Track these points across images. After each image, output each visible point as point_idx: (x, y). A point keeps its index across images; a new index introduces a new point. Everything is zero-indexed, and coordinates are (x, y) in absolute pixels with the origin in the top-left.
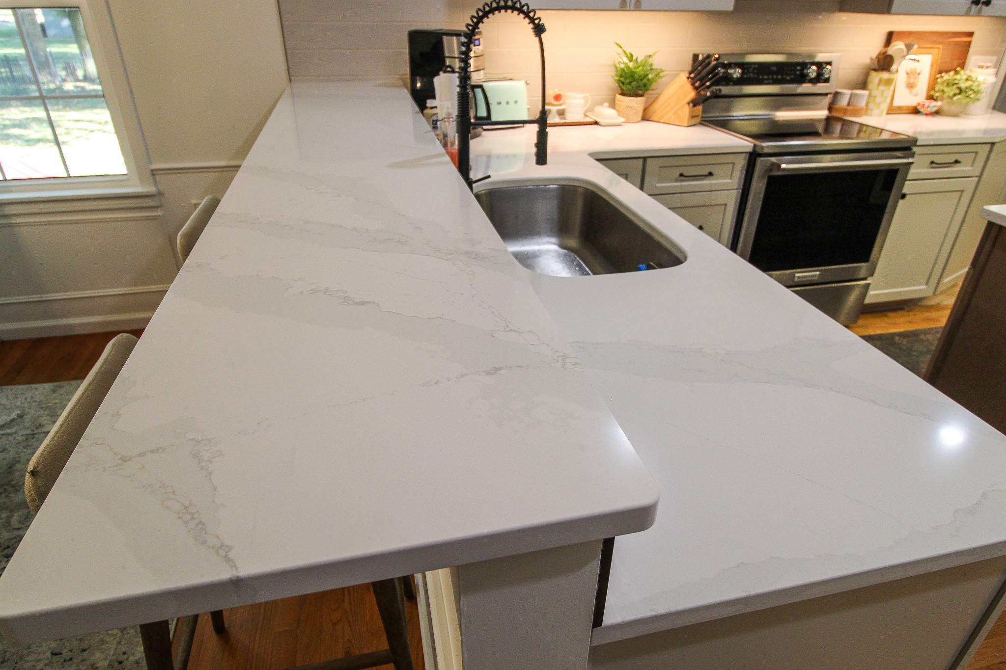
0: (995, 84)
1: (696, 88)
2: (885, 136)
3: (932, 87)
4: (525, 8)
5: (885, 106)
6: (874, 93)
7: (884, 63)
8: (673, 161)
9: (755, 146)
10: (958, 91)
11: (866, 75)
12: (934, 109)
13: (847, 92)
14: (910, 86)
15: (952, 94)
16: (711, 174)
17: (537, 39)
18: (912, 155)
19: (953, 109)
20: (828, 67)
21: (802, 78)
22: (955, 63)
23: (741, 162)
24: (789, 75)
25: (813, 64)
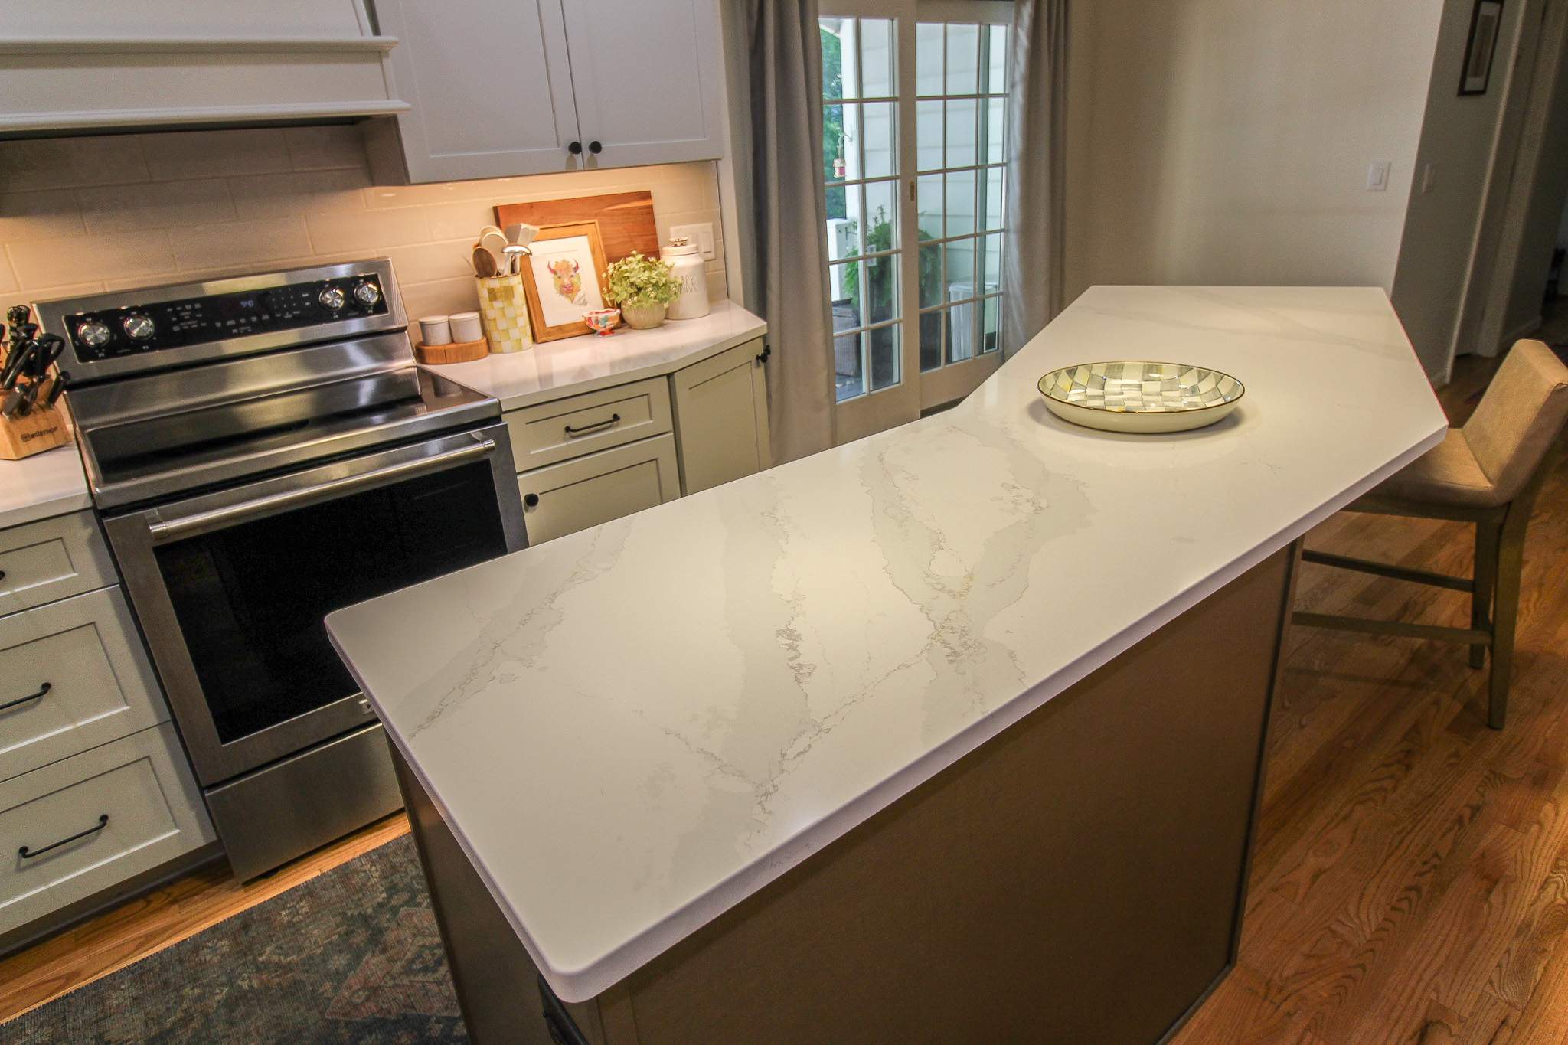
11: (473, 287)
12: (610, 324)
13: (443, 320)
18: (507, 429)
19: (643, 317)
20: (372, 284)
22: (639, 243)
24: (290, 310)
25: (336, 284)
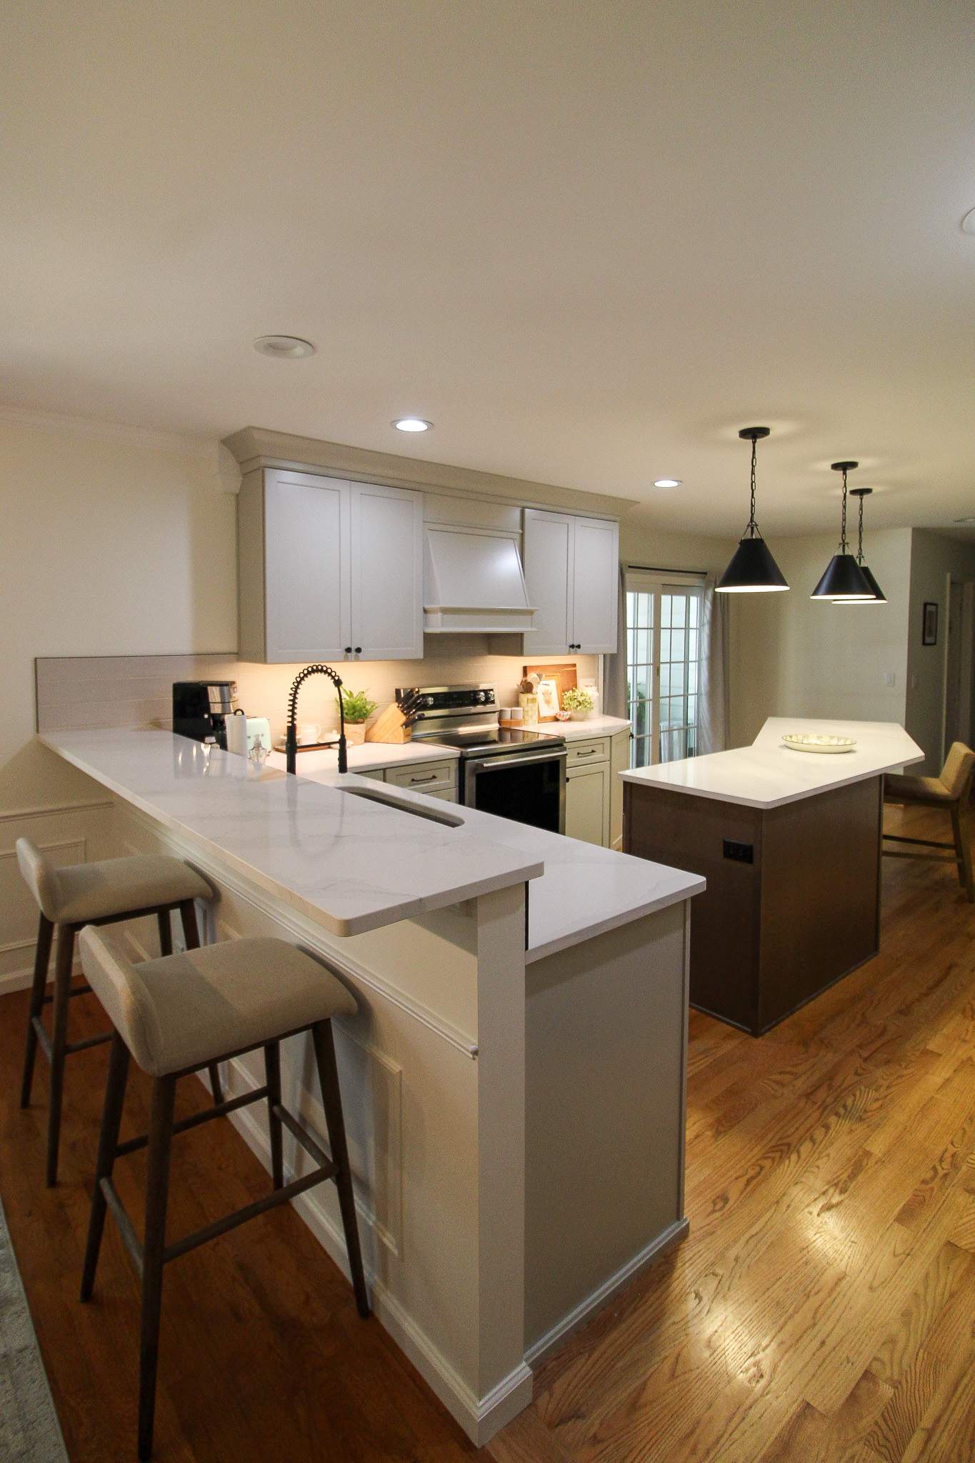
0: (599, 697)
1: (405, 714)
2: (541, 738)
3: (561, 702)
4: (329, 671)
5: (535, 718)
6: (526, 709)
7: (527, 688)
8: (402, 770)
9: (462, 753)
10: (578, 704)
11: (517, 697)
12: (568, 717)
13: (508, 710)
14: (548, 702)
15: (575, 706)
16: (434, 777)
17: (337, 689)
18: (565, 749)
19: (580, 715)
20: (491, 692)
21: (476, 702)
22: (571, 684)
23: (454, 766)
24: (467, 700)
25: (481, 691)
